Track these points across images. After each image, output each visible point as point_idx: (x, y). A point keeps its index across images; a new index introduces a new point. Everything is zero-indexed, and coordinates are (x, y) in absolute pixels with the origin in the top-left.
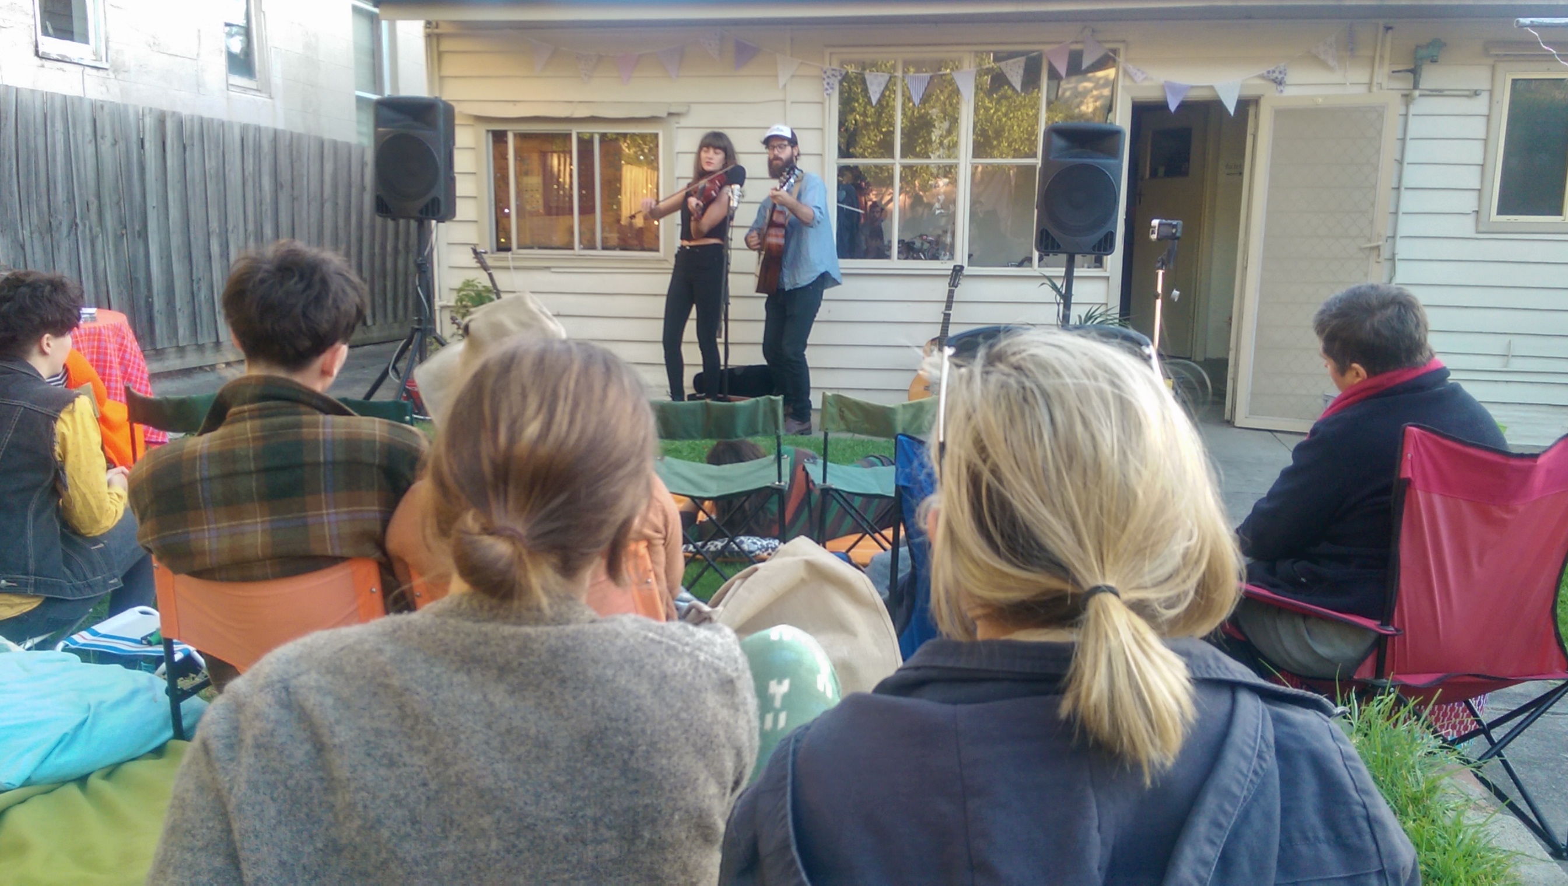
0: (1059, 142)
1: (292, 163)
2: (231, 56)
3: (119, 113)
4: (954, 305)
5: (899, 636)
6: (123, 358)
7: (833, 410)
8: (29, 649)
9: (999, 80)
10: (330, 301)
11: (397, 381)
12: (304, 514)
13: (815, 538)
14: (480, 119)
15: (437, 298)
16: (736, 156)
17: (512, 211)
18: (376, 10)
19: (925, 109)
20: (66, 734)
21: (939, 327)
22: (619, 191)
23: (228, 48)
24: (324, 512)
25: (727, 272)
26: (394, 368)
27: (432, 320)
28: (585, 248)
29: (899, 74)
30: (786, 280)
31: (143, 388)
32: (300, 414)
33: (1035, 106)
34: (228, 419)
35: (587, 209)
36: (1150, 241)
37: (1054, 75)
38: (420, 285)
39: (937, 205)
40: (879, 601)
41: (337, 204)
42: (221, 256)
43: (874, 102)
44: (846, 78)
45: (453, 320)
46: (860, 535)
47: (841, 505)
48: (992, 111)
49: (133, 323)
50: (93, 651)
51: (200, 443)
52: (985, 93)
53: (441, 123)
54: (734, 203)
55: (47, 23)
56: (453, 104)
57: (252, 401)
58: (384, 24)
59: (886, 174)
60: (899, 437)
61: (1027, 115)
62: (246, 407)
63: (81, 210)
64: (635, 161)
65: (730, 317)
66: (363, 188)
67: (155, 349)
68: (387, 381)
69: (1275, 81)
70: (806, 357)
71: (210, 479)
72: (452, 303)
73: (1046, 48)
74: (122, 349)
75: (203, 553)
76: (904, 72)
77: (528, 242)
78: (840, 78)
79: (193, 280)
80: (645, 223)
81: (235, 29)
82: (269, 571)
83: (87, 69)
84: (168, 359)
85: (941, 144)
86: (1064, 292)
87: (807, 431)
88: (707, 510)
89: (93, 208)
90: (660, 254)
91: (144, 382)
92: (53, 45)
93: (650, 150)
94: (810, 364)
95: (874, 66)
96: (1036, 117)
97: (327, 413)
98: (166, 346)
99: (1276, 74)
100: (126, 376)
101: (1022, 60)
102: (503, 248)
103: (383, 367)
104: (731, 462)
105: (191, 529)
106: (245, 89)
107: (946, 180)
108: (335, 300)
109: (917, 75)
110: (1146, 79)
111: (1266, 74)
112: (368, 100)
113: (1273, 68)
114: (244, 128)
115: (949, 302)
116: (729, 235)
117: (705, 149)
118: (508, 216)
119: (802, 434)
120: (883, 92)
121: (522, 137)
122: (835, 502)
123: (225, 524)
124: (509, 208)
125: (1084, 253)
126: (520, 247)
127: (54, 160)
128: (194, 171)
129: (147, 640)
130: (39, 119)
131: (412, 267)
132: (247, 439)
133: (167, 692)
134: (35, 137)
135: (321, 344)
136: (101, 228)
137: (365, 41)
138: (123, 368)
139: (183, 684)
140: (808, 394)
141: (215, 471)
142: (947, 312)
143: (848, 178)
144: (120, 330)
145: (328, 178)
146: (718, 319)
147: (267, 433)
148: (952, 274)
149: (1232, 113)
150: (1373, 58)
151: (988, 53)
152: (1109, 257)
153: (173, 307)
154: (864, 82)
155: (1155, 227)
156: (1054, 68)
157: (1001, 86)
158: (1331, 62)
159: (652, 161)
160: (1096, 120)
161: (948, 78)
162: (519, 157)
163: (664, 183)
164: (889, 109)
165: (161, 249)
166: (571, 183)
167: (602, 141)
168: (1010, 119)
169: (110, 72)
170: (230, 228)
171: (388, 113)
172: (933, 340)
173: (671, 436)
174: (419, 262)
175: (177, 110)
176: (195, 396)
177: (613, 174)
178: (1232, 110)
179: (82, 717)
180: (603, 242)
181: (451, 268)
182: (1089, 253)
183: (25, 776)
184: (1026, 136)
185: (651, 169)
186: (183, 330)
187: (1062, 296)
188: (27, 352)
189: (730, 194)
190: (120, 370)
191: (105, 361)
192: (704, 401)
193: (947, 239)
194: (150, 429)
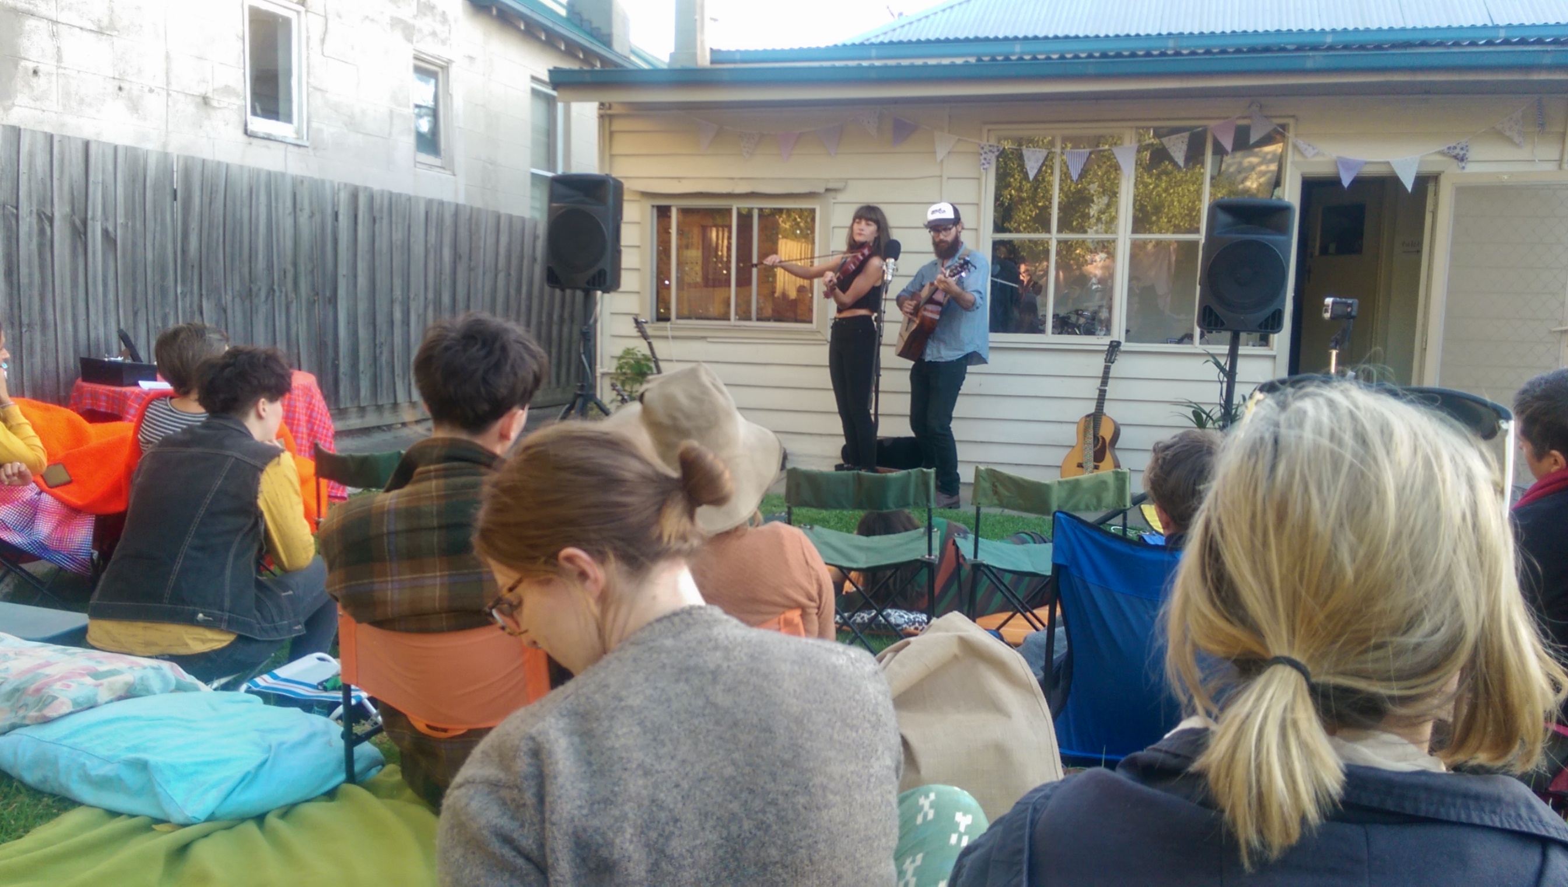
0: (1224, 218)
1: (470, 236)
2: (420, 136)
3: (317, 186)
4: (1110, 381)
5: (1055, 718)
6: (310, 416)
7: (986, 485)
8: (215, 690)
9: (1160, 155)
10: (508, 368)
12: (478, 570)
13: (966, 612)
14: (646, 195)
15: (598, 366)
16: (889, 230)
17: (673, 282)
18: (554, 93)
19: (1082, 184)
20: (248, 773)
21: (1094, 403)
23: (417, 128)
25: (880, 344)
27: (593, 387)
28: (740, 319)
29: (1058, 150)
30: (928, 351)
31: (327, 445)
32: (480, 475)
33: (1197, 179)
34: (415, 477)
35: (744, 281)
36: (1323, 319)
37: (1219, 151)
38: (584, 353)
39: (1094, 280)
40: (1034, 681)
41: (509, 274)
42: (403, 322)
43: (1031, 178)
44: (1002, 154)
45: (613, 386)
46: (1010, 613)
47: (992, 581)
48: (1151, 187)
49: (321, 384)
50: (274, 694)
51: (385, 499)
52: (1143, 168)
53: (610, 200)
54: (888, 277)
55: (257, 104)
56: (622, 180)
57: (439, 461)
58: (560, 106)
59: (1041, 248)
60: (1057, 514)
61: (1189, 191)
62: (432, 467)
63: (279, 279)
64: (791, 235)
65: (881, 388)
66: (534, 259)
67: (339, 409)
69: (1456, 157)
70: (952, 430)
71: (396, 533)
72: (613, 370)
73: (1211, 124)
74: (310, 407)
75: (385, 603)
76: (1063, 149)
77: (686, 312)
78: (997, 153)
79: (375, 345)
80: (798, 295)
81: (424, 111)
82: (444, 623)
83: (290, 148)
84: (349, 418)
85: (1099, 220)
86: (1227, 369)
87: (955, 505)
88: (853, 580)
89: (290, 276)
90: (813, 326)
91: (329, 439)
92: (261, 125)
93: (806, 223)
94: (956, 438)
95: (1031, 141)
96: (1199, 193)
98: (348, 405)
99: (1458, 151)
100: (312, 434)
101: (1187, 134)
102: (663, 318)
104: (880, 534)
105: (376, 580)
106: (431, 166)
107: (1103, 255)
108: (513, 366)
109: (1073, 151)
110: (1317, 154)
111: (1446, 151)
112: (547, 177)
113: (1454, 144)
114: (429, 202)
115: (1105, 378)
116: (882, 308)
117: (857, 220)
118: (668, 287)
119: (951, 508)
120: (1041, 167)
121: (685, 212)
122: (985, 577)
123: (408, 577)
124: (669, 280)
125: (1249, 331)
126: (678, 317)
127: (257, 229)
128: (382, 243)
129: (323, 686)
130: (246, 193)
131: (577, 335)
132: (432, 497)
133: (343, 736)
134: (241, 209)
135: (500, 408)
136: (296, 295)
137: (542, 122)
138: (310, 426)
139: (358, 729)
140: (956, 467)
141: (401, 526)
142: (1103, 388)
143: (1003, 252)
144: (310, 390)
145: (502, 250)
146: (869, 392)
147: (449, 492)
148: (1108, 350)
149: (1410, 190)
150: (1564, 134)
151: (1148, 128)
152: (1276, 335)
153: (357, 370)
154: (1021, 157)
155: (1328, 306)
156: (1219, 142)
157: (1161, 161)
158: (1517, 139)
159: (807, 234)
160: (1260, 196)
161: (1106, 153)
162: (681, 232)
163: (819, 257)
164: (1045, 184)
165: (348, 314)
166: (729, 256)
167: (760, 216)
168: (1170, 194)
169: (310, 150)
170: (412, 296)
171: (561, 190)
172: (1088, 416)
173: (822, 505)
174: (584, 330)
175: (370, 184)
176: (377, 454)
177: (770, 247)
178: (1409, 187)
179: (265, 756)
180: (758, 314)
181: (613, 336)
182: (1255, 331)
183: (210, 811)
184: (1187, 212)
185: (808, 243)
186: (365, 391)
187: (1226, 374)
188: (246, 414)
189: (884, 267)
190: (307, 428)
191: (294, 419)
192: (855, 471)
193: (1104, 314)
194: (333, 483)
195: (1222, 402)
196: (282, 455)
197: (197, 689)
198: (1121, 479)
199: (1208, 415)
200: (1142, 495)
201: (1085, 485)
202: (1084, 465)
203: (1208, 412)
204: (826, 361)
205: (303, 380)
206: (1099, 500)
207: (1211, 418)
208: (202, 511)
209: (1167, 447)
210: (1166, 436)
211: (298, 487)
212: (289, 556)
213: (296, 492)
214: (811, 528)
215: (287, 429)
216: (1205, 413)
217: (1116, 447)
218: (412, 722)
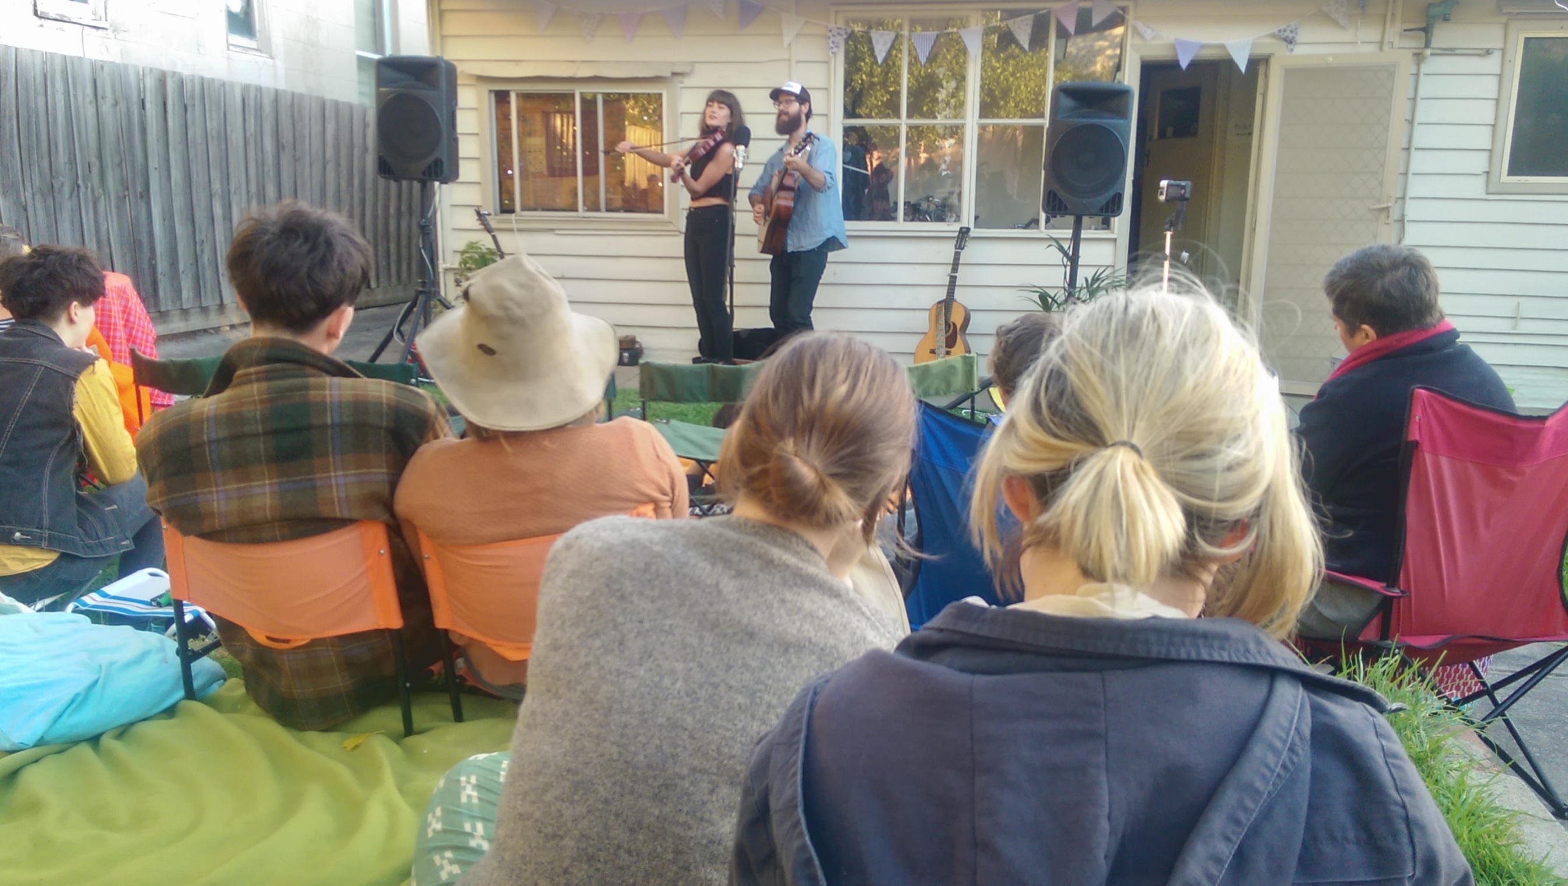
0: (1067, 102)
1: (293, 124)
2: (231, 16)
3: (119, 73)
4: (960, 268)
5: (905, 598)
6: (127, 321)
8: (40, 611)
9: (1007, 39)
10: (335, 264)
11: (402, 344)
12: (311, 476)
14: (482, 79)
15: (441, 261)
17: (516, 172)
19: (931, 68)
20: (77, 695)
21: (946, 289)
23: (228, 7)
24: (333, 474)
25: (733, 235)
26: (398, 330)
27: (435, 283)
28: (590, 210)
29: (905, 32)
30: (789, 242)
32: (307, 376)
33: (1042, 65)
34: (235, 381)
35: (591, 170)
36: (1159, 201)
37: (1063, 34)
38: (424, 247)
39: (943, 166)
40: (886, 563)
41: (339, 165)
42: (224, 218)
43: (880, 61)
44: (851, 36)
45: (455, 283)
48: (999, 71)
49: (137, 286)
50: (104, 613)
51: (207, 405)
52: (992, 52)
53: (443, 83)
54: (739, 165)
56: (455, 63)
57: (259, 362)
59: (892, 134)
61: (1035, 74)
62: (252, 370)
63: (83, 171)
64: (636, 122)
65: (735, 279)
66: (365, 150)
67: (159, 312)
68: (391, 344)
69: (1285, 40)
70: (812, 319)
71: (218, 441)
72: (456, 265)
73: (1055, 6)
74: (126, 311)
75: (212, 514)
76: (911, 31)
77: (532, 204)
78: (845, 36)
79: (196, 242)
80: (649, 184)
82: (277, 532)
83: (87, 28)
84: (172, 321)
85: (948, 104)
86: (1071, 253)
89: (95, 170)
90: (665, 216)
92: (51, 5)
93: (654, 109)
94: (816, 326)
95: (880, 24)
96: (1044, 77)
97: (334, 375)
98: (170, 308)
99: (1287, 34)
101: (1031, 17)
102: (507, 209)
103: (388, 330)
105: (199, 491)
106: (247, 49)
107: (952, 141)
108: (340, 262)
109: (923, 33)
110: (1155, 37)
111: (1277, 33)
112: (374, 60)
113: (1284, 27)
114: (246, 88)
115: (955, 265)
116: (735, 197)
118: (511, 177)
120: (889, 51)
121: (525, 97)
123: (235, 486)
124: (512, 169)
125: (1091, 215)
126: (523, 209)
127: (55, 121)
128: (196, 132)
129: (156, 602)
130: (39, 80)
131: (415, 229)
132: (254, 401)
133: (178, 653)
134: (35, 98)
135: (327, 306)
136: (104, 191)
138: (127, 331)
139: (194, 645)
141: (222, 433)
142: (953, 274)
143: (853, 141)
144: (124, 292)
145: (330, 139)
146: (723, 281)
147: (274, 395)
148: (958, 236)
149: (1243, 71)
150: (1385, 16)
151: (996, 11)
152: (1117, 219)
153: (177, 269)
154: (870, 41)
155: (1163, 188)
156: (1063, 26)
157: (1008, 45)
158: (1343, 20)
159: (656, 122)
160: (1104, 79)
161: (955, 37)
162: (521, 118)
163: (668, 144)
164: (896, 68)
165: (163, 210)
166: (575, 144)
167: (605, 102)
168: (1017, 79)
169: (109, 32)
170: (232, 190)
171: (389, 73)
172: (939, 303)
173: (676, 399)
174: (423, 224)
175: (179, 69)
176: (200, 358)
177: (617, 135)
178: (1243, 68)
179: (94, 677)
180: (607, 204)
181: (454, 229)
182: (1096, 215)
183: (38, 736)
184: (1033, 96)
185: (656, 130)
186: (187, 293)
187: (1069, 259)
188: (55, 319)
189: (735, 155)
190: (125, 332)
191: (110, 324)
192: (709, 364)
193: (954, 200)
194: (156, 391)
195: (1066, 285)
196: (97, 362)
197: (17, 611)
198: (969, 364)
199: (1053, 299)
200: (989, 380)
201: (935, 371)
202: (936, 351)
203: (1053, 296)
204: (681, 253)
205: (116, 281)
206: (948, 385)
207: (1056, 302)
208: (11, 426)
209: (1010, 331)
210: (1009, 320)
211: (116, 396)
212: (110, 468)
213: (115, 402)
214: (667, 423)
215: (99, 335)
216: (1050, 297)
217: (967, 332)
218: (251, 634)
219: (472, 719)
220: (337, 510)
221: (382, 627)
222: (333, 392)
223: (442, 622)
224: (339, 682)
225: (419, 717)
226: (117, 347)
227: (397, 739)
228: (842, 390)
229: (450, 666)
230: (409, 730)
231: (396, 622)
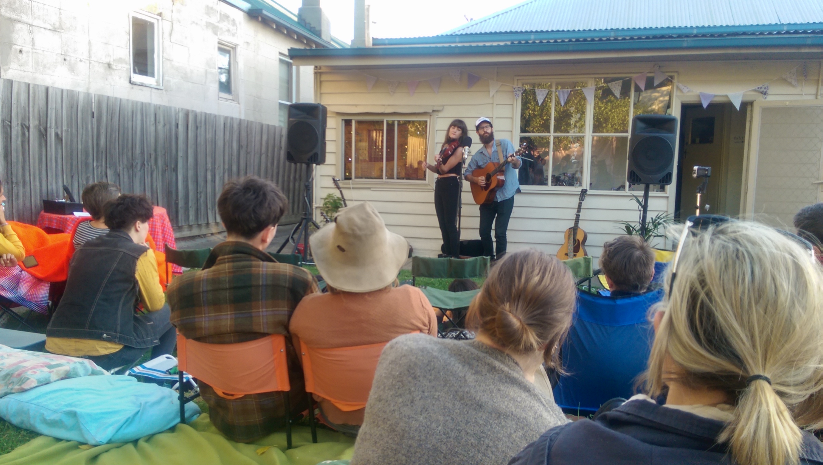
0: (641, 125)
1: (247, 136)
2: (221, 84)
3: (167, 110)
4: (582, 210)
6: (163, 230)
8: (112, 374)
9: (607, 92)
10: (266, 204)
11: (293, 244)
12: (250, 311)
14: (339, 114)
15: (314, 203)
17: (353, 159)
18: (291, 61)
19: (566, 107)
20: (129, 418)
21: (574, 222)
22: (406, 150)
23: (219, 79)
24: (261, 310)
25: (461, 191)
26: (292, 238)
27: (311, 214)
28: (388, 178)
29: (554, 89)
31: (172, 245)
32: (252, 261)
33: (627, 105)
34: (217, 262)
35: (390, 159)
36: (693, 177)
37: (638, 90)
38: (306, 197)
39: (573, 157)
41: (268, 155)
42: (212, 181)
43: (540, 104)
44: (525, 91)
45: (322, 214)
48: (603, 109)
49: (169, 214)
50: (143, 376)
52: (599, 99)
53: (320, 116)
55: (136, 67)
56: (326, 106)
57: (229, 254)
58: (294, 68)
59: (545, 141)
61: (622, 111)
62: (226, 257)
63: (147, 158)
64: (414, 134)
65: (462, 214)
66: (281, 148)
67: (178, 226)
68: (288, 244)
69: (762, 93)
71: (207, 291)
72: (321, 205)
73: (634, 76)
74: (163, 225)
75: (201, 328)
76: (556, 89)
77: (360, 175)
78: (522, 92)
79: (197, 193)
80: (418, 166)
81: (223, 71)
82: (232, 339)
83: (154, 90)
84: (184, 231)
85: (575, 126)
86: (643, 204)
88: (448, 315)
89: (153, 157)
90: (426, 182)
91: (173, 242)
92: (138, 78)
93: (422, 128)
95: (540, 85)
96: (628, 112)
97: (263, 261)
98: (183, 225)
99: (763, 89)
100: (164, 239)
101: (621, 82)
102: (348, 178)
103: (287, 237)
104: (461, 291)
105: (196, 316)
106: (227, 99)
107: (578, 144)
108: (269, 204)
109: (562, 90)
110: (689, 91)
111: (757, 89)
112: (287, 105)
113: (761, 86)
114: (226, 118)
115: (579, 209)
116: (462, 173)
117: (452, 127)
118: (351, 162)
120: (545, 99)
121: (359, 122)
123: (213, 314)
124: (351, 158)
125: (654, 184)
126: (356, 178)
127: (136, 133)
128: (201, 140)
129: (169, 372)
130: (130, 114)
131: (302, 187)
132: (226, 272)
133: (179, 398)
134: (128, 122)
135: (262, 226)
136: (156, 167)
137: (285, 76)
138: (163, 235)
139: (187, 395)
141: (209, 288)
142: (578, 214)
144: (163, 216)
145: (264, 143)
146: (455, 216)
147: (235, 270)
148: (581, 194)
150: (818, 80)
151: (601, 78)
152: (668, 186)
153: (188, 206)
154: (534, 93)
155: (695, 170)
156: (638, 85)
157: (608, 95)
158: (794, 83)
159: (423, 134)
160: (659, 113)
161: (579, 91)
162: (357, 133)
164: (547, 107)
165: (183, 177)
166: (382, 145)
167: (399, 125)
168: (612, 113)
169: (164, 91)
170: (217, 168)
171: (295, 111)
172: (570, 229)
173: (430, 276)
174: (307, 185)
175: (195, 109)
176: (197, 250)
177: (404, 141)
178: (738, 108)
179: (138, 409)
180: (397, 175)
181: (322, 187)
182: (657, 184)
183: (109, 439)
184: (621, 122)
185: (423, 138)
186: (192, 217)
187: (642, 207)
188: (129, 229)
189: (464, 151)
191: (155, 232)
192: (448, 258)
193: (578, 175)
194: (175, 265)
195: (641, 221)
196: (148, 251)
197: (103, 374)
198: (588, 262)
199: (633, 228)
200: (598, 270)
202: (569, 254)
203: (633, 226)
204: (433, 200)
205: (159, 211)
207: (635, 230)
208: (106, 281)
209: (611, 245)
210: (611, 239)
211: (156, 268)
212: (151, 304)
213: (156, 271)
214: (425, 288)
215: (151, 237)
216: (632, 227)
217: (586, 244)
218: (216, 391)
219: (321, 442)
220: (262, 328)
221: (280, 390)
222: (264, 269)
223: (309, 389)
224: (256, 418)
225: (295, 439)
226: (158, 243)
227: (284, 450)
228: (536, 279)
229: (312, 413)
230: (290, 446)
231: (286, 388)
